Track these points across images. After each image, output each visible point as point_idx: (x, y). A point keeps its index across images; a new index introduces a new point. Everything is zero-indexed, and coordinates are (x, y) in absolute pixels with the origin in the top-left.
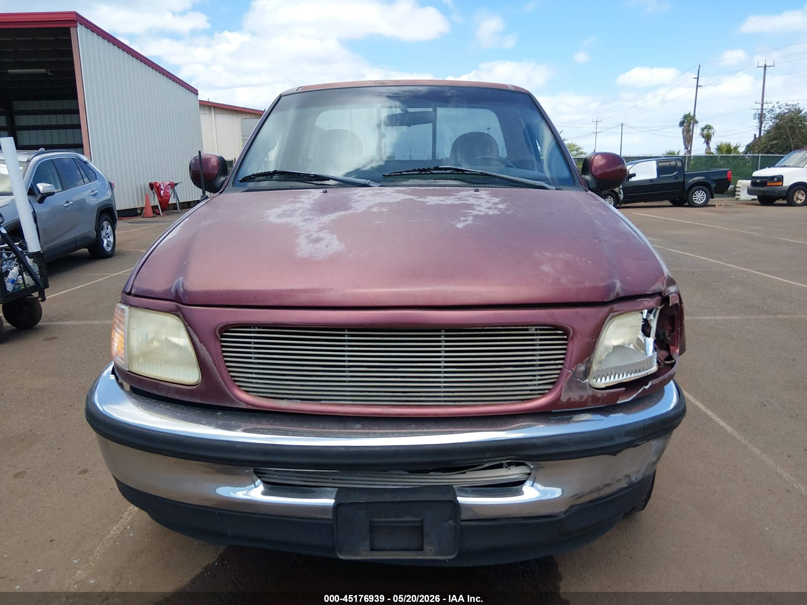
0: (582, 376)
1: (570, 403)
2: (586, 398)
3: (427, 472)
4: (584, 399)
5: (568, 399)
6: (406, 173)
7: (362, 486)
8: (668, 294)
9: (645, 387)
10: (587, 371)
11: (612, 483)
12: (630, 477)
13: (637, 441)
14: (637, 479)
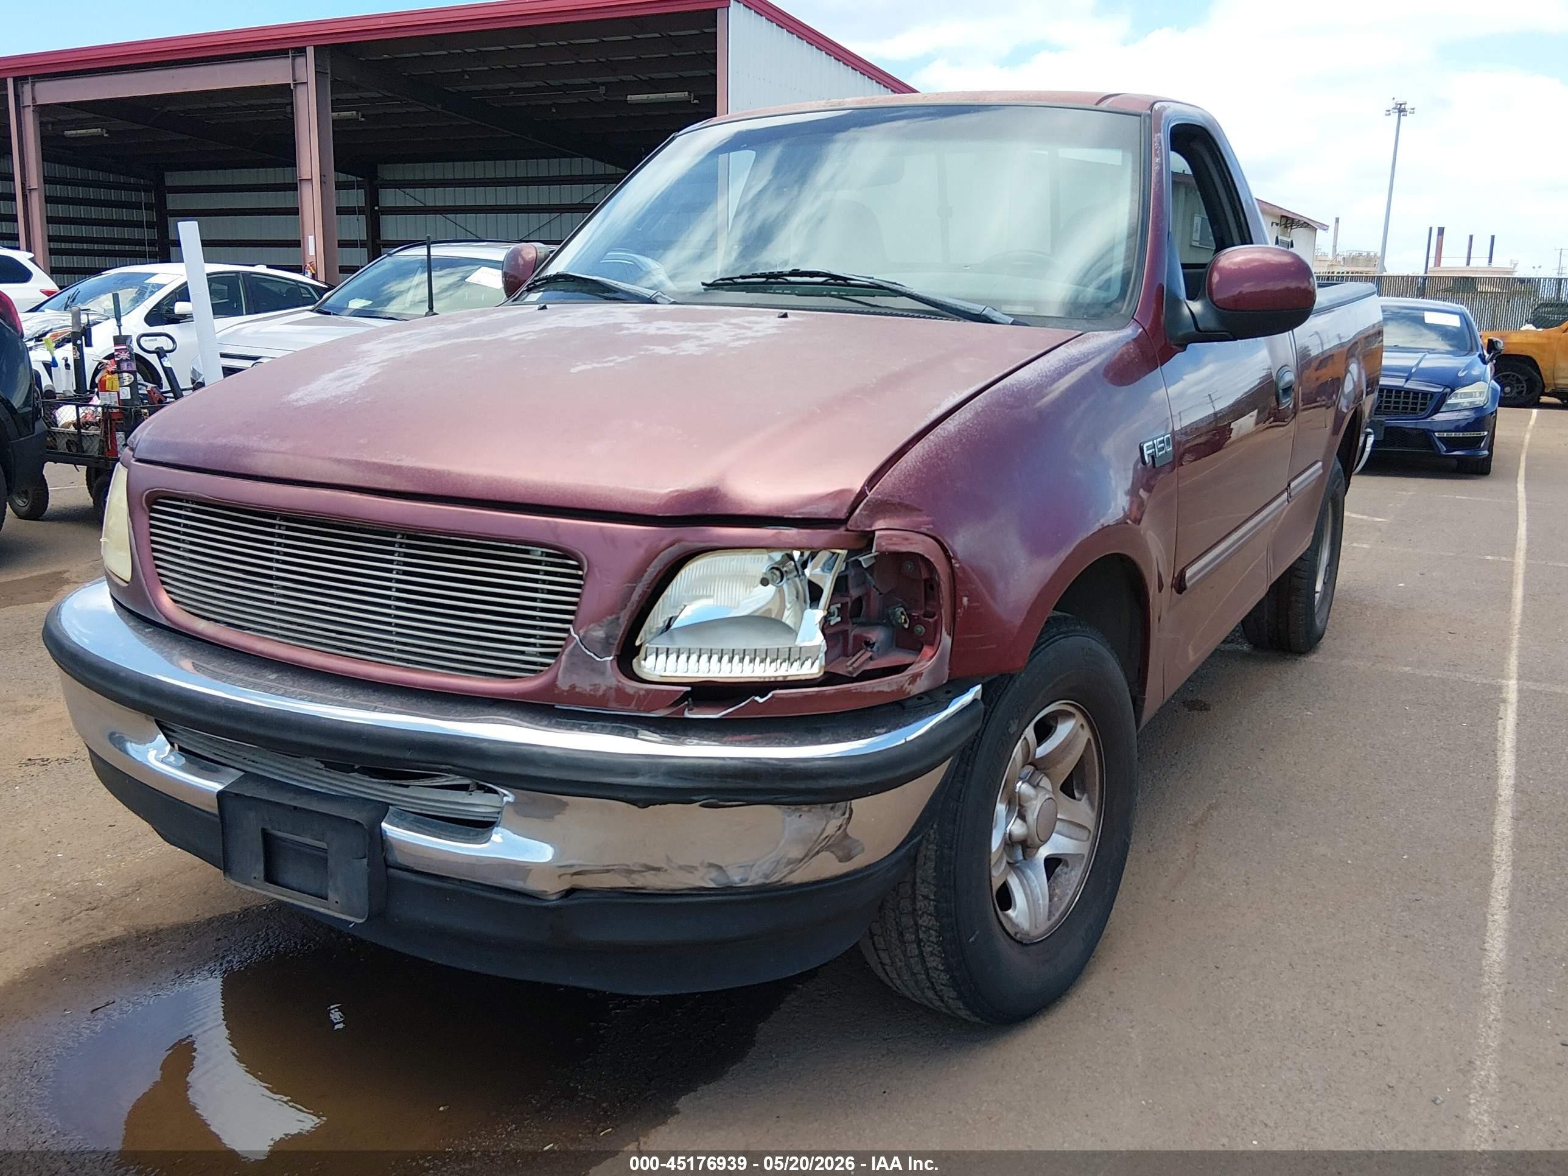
0: (598, 647)
1: (573, 695)
2: (605, 691)
3: (347, 769)
4: (600, 693)
5: (570, 686)
6: (740, 280)
7: (276, 778)
8: (873, 528)
9: (757, 698)
10: (611, 641)
11: (665, 866)
12: (724, 871)
13: (703, 794)
14: (746, 880)
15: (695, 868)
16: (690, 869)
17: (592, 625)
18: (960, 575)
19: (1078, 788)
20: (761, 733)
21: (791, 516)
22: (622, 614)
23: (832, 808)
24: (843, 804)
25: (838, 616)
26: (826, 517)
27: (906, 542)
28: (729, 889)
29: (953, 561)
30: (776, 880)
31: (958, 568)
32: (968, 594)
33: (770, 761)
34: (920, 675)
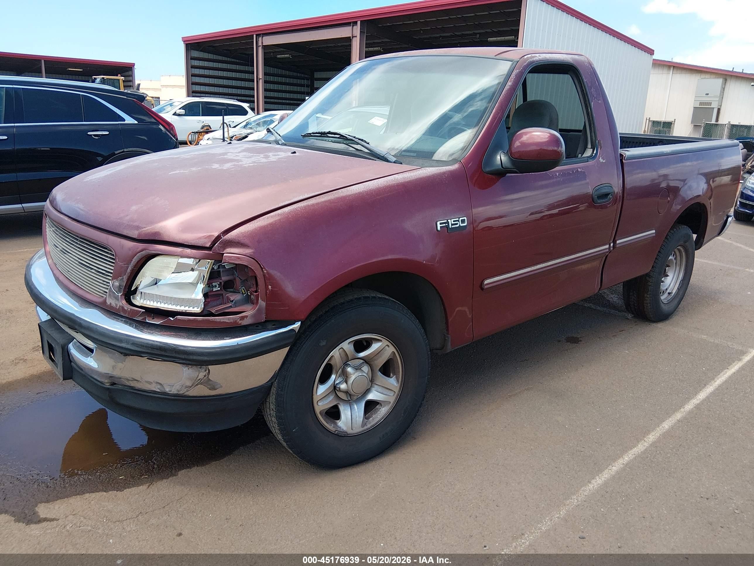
0: (117, 289)
1: (111, 307)
5: (110, 303)
8: (224, 252)
9: (171, 318)
10: (121, 287)
11: (141, 381)
12: (163, 386)
13: (146, 354)
14: (171, 391)
15: (152, 383)
16: (150, 383)
17: (115, 280)
18: (267, 276)
19: (392, 373)
20: (176, 333)
21: (187, 244)
22: (124, 277)
23: (200, 368)
24: (205, 367)
25: (219, 287)
26: (201, 245)
27: (239, 260)
28: (165, 393)
29: (264, 270)
30: (182, 393)
31: (266, 273)
32: (271, 284)
33: (171, 345)
34: (246, 317)
